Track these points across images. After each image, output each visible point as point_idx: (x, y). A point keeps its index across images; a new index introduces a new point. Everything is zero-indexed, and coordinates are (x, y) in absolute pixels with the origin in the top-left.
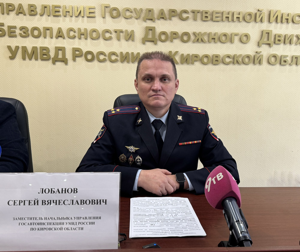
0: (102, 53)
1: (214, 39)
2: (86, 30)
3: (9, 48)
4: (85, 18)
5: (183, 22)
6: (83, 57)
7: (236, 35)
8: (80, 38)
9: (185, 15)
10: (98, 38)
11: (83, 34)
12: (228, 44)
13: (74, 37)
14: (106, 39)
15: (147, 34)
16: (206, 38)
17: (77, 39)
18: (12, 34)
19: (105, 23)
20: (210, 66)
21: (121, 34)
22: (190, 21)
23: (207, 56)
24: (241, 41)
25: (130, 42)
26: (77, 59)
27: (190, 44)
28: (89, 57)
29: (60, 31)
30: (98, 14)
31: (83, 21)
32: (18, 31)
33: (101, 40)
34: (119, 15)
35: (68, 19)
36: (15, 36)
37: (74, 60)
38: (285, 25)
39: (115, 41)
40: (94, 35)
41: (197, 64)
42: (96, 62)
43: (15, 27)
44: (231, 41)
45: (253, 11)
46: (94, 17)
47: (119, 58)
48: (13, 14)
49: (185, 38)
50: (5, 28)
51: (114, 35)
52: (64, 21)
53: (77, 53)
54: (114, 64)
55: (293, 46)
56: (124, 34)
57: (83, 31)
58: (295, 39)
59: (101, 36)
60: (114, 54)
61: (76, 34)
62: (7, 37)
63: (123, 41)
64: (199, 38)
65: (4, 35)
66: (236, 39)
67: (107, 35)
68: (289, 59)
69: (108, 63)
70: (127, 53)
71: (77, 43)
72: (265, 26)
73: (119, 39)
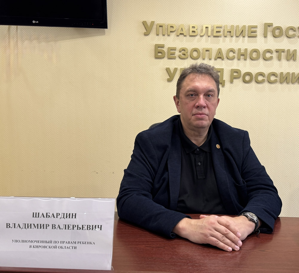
0: (262, 74)
2: (246, 50)
3: (168, 70)
4: (246, 38)
6: (241, 79)
8: (239, 59)
10: (257, 59)
11: (243, 55)
13: (232, 59)
14: (265, 59)
17: (235, 60)
18: (171, 57)
19: (266, 42)
21: (282, 54)
25: (291, 62)
26: (235, 80)
28: (247, 78)
29: (220, 52)
30: (260, 31)
31: (243, 42)
32: (177, 53)
33: (261, 60)
34: (281, 35)
35: (228, 39)
36: (174, 58)
37: (232, 82)
39: (275, 61)
40: (254, 55)
42: (253, 83)
43: (175, 49)
46: (255, 37)
47: (278, 79)
48: (173, 35)
50: (165, 50)
51: (275, 55)
52: (224, 41)
53: (235, 74)
54: (273, 85)
56: (286, 53)
57: (242, 51)
59: (261, 56)
60: (274, 74)
61: (236, 55)
62: (166, 59)
63: (284, 61)
65: (163, 58)
67: (268, 55)
69: (266, 84)
70: (288, 73)
71: (236, 65)
73: (279, 59)
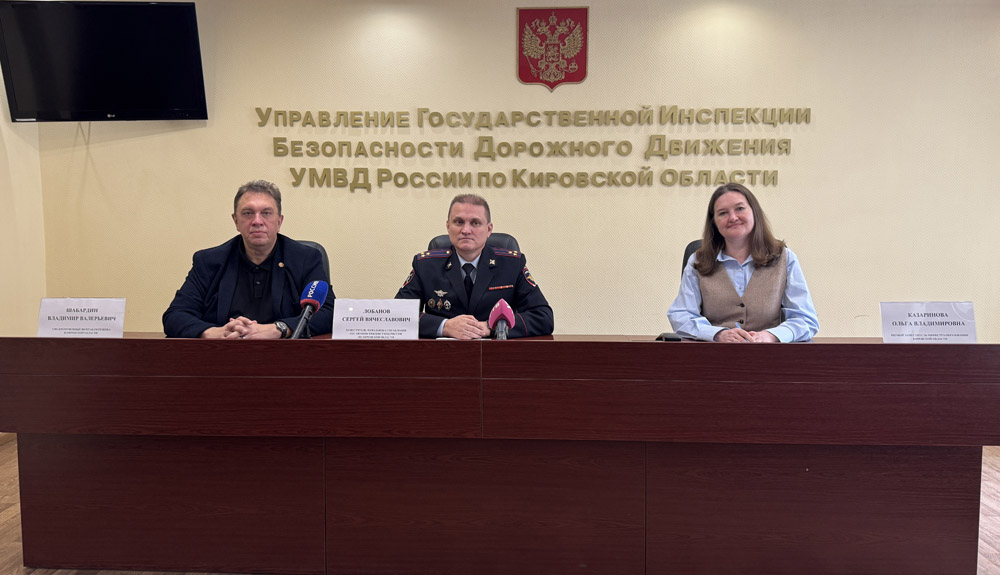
0: (418, 175)
1: (578, 150)
2: (396, 144)
3: (293, 170)
4: (396, 128)
5: (533, 128)
6: (392, 181)
7: (612, 143)
8: (388, 155)
9: (534, 119)
10: (412, 154)
11: (392, 150)
12: (600, 157)
13: (380, 154)
14: (423, 156)
15: (480, 147)
16: (566, 150)
17: (384, 157)
18: (296, 153)
19: (422, 133)
20: (574, 189)
21: (445, 148)
22: (543, 127)
23: (568, 175)
24: (619, 152)
25: (457, 158)
26: (384, 184)
27: (543, 158)
28: (401, 180)
29: (361, 145)
30: (413, 119)
31: (392, 132)
32: (304, 148)
33: (417, 156)
34: (441, 122)
35: (372, 129)
36: (301, 155)
37: (380, 185)
38: (685, 127)
39: (436, 158)
40: (408, 150)
41: (555, 186)
42: (409, 187)
43: (301, 143)
44: (605, 154)
45: (636, 109)
46: (408, 126)
47: (441, 181)
48: (298, 125)
49: (536, 150)
50: (288, 144)
51: (435, 150)
52: (366, 133)
53: (384, 175)
54: (435, 190)
55: (700, 157)
56: (449, 147)
57: (392, 145)
58: (702, 146)
59: (417, 151)
60: (435, 175)
61: (383, 151)
62: (289, 156)
63: (447, 157)
64: (556, 150)
65: (286, 155)
66: (612, 149)
67: (426, 150)
68: (694, 176)
69: (426, 188)
70: (453, 174)
71: (384, 163)
72: (655, 129)
73: (441, 154)
